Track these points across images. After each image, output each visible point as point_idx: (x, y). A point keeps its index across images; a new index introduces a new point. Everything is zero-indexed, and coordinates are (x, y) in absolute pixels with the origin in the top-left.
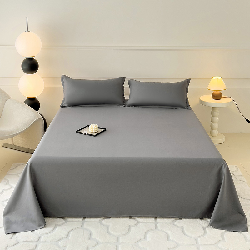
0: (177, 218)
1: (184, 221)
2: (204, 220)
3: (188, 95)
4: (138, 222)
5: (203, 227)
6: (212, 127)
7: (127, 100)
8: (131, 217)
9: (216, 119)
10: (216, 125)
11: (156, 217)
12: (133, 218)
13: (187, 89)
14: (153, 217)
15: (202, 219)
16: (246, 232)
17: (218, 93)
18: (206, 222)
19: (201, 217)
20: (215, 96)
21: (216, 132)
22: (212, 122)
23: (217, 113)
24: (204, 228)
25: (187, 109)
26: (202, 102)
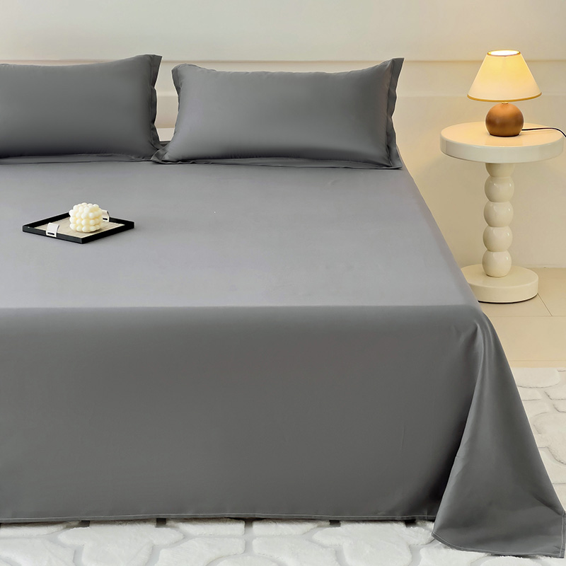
0: (323, 523)
1: (346, 528)
2: (418, 526)
3: (395, 118)
4: (186, 537)
5: (410, 547)
6: (487, 241)
7: (165, 144)
8: (161, 522)
9: (503, 211)
10: (502, 235)
11: (249, 521)
12: (168, 524)
13: (392, 98)
14: (238, 519)
15: (410, 522)
16: (556, 557)
17: (508, 111)
18: (422, 532)
19: (405, 517)
20: (498, 122)
21: (502, 260)
22: (489, 221)
23: (505, 188)
24: (413, 550)
25: (388, 167)
26: (449, 148)
